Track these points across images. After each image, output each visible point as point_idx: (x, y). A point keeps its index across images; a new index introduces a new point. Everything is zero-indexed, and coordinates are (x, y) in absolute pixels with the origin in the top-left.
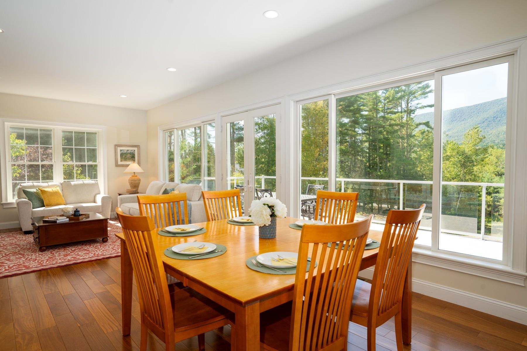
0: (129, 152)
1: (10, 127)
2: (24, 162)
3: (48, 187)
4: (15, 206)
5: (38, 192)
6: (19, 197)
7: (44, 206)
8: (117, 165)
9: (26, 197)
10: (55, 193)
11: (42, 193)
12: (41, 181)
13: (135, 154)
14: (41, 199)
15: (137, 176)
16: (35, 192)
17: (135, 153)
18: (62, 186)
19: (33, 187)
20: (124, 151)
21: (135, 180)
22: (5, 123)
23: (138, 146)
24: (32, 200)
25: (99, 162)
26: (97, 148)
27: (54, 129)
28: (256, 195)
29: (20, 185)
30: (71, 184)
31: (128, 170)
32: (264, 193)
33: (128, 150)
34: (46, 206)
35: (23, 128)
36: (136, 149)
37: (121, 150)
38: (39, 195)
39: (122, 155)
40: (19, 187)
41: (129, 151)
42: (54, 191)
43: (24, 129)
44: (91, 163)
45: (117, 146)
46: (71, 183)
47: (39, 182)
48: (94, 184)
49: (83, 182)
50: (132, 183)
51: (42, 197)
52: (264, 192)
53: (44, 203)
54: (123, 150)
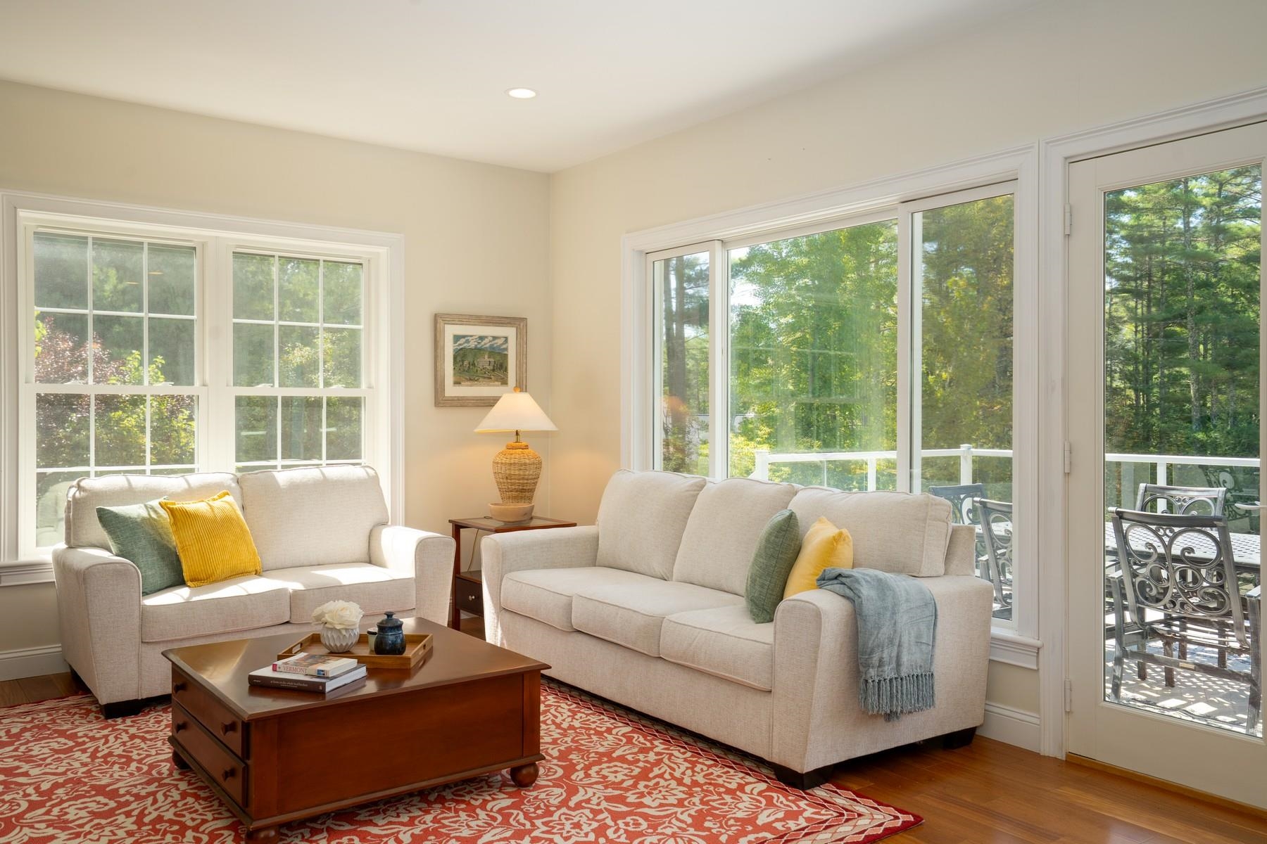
0: (486, 344)
1: (35, 233)
2: (87, 383)
3: (191, 492)
4: (52, 577)
5: (154, 516)
6: (73, 540)
7: (180, 582)
8: (440, 400)
9: (111, 544)
10: (223, 524)
11: (175, 524)
12: (148, 467)
13: (507, 355)
14: (168, 548)
15: (526, 447)
16: (144, 519)
17: (506, 349)
18: (241, 488)
19: (130, 495)
20: (468, 341)
21: (525, 464)
22: (22, 213)
23: (517, 322)
24: (133, 555)
25: (370, 387)
26: (361, 327)
27: (203, 245)
28: (1111, 542)
29: (79, 487)
30: (276, 481)
31: (494, 420)
32: (1176, 535)
33: (482, 338)
34: (192, 581)
35: (86, 238)
36: (510, 332)
37: (457, 338)
38: (160, 531)
39: (460, 356)
40: (74, 496)
41: (486, 341)
42: (218, 514)
43: (90, 241)
44: (339, 390)
45: (438, 321)
46: (273, 477)
47: (143, 472)
48: (365, 480)
49: (323, 474)
50: (510, 475)
51: (174, 540)
52: (1176, 529)
53: (184, 567)
54: (464, 337)
